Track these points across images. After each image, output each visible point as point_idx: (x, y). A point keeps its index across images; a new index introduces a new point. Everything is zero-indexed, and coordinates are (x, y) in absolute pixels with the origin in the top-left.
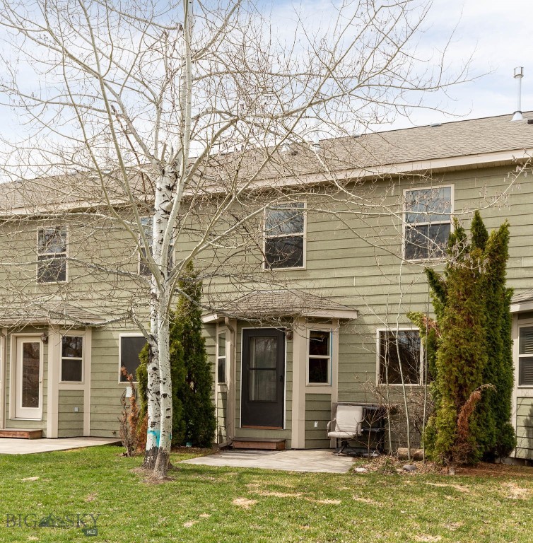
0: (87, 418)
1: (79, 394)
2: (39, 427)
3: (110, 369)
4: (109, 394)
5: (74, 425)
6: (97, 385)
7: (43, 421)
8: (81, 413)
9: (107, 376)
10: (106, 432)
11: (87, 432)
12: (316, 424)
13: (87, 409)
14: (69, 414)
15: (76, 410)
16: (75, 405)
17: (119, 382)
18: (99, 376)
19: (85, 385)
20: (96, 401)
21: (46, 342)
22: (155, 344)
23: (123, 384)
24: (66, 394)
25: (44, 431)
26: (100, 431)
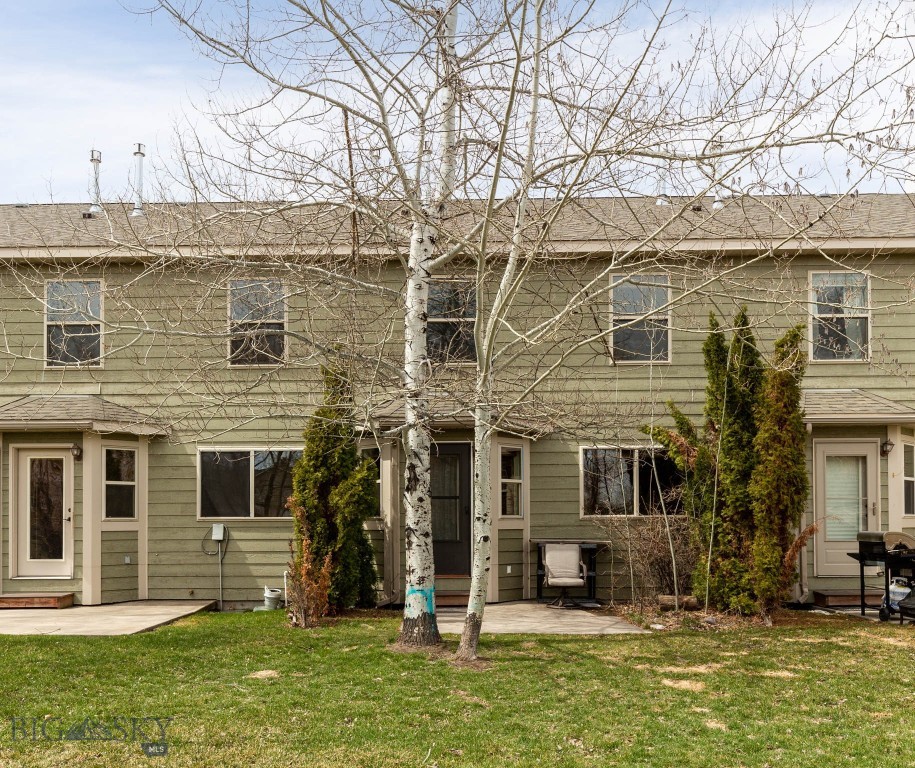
0: (143, 572)
1: (130, 536)
2: (69, 589)
3: (182, 498)
4: (180, 535)
5: (125, 584)
6: (159, 522)
7: (75, 579)
8: (134, 564)
9: (178, 509)
10: (176, 592)
11: (143, 593)
12: (509, 570)
13: (143, 558)
14: (117, 568)
15: (127, 560)
16: (126, 553)
17: (199, 517)
18: (162, 509)
19: (140, 522)
20: (159, 547)
21: (79, 458)
22: (420, 464)
23: (204, 521)
24: (112, 537)
25: (78, 596)
26: (167, 591)
